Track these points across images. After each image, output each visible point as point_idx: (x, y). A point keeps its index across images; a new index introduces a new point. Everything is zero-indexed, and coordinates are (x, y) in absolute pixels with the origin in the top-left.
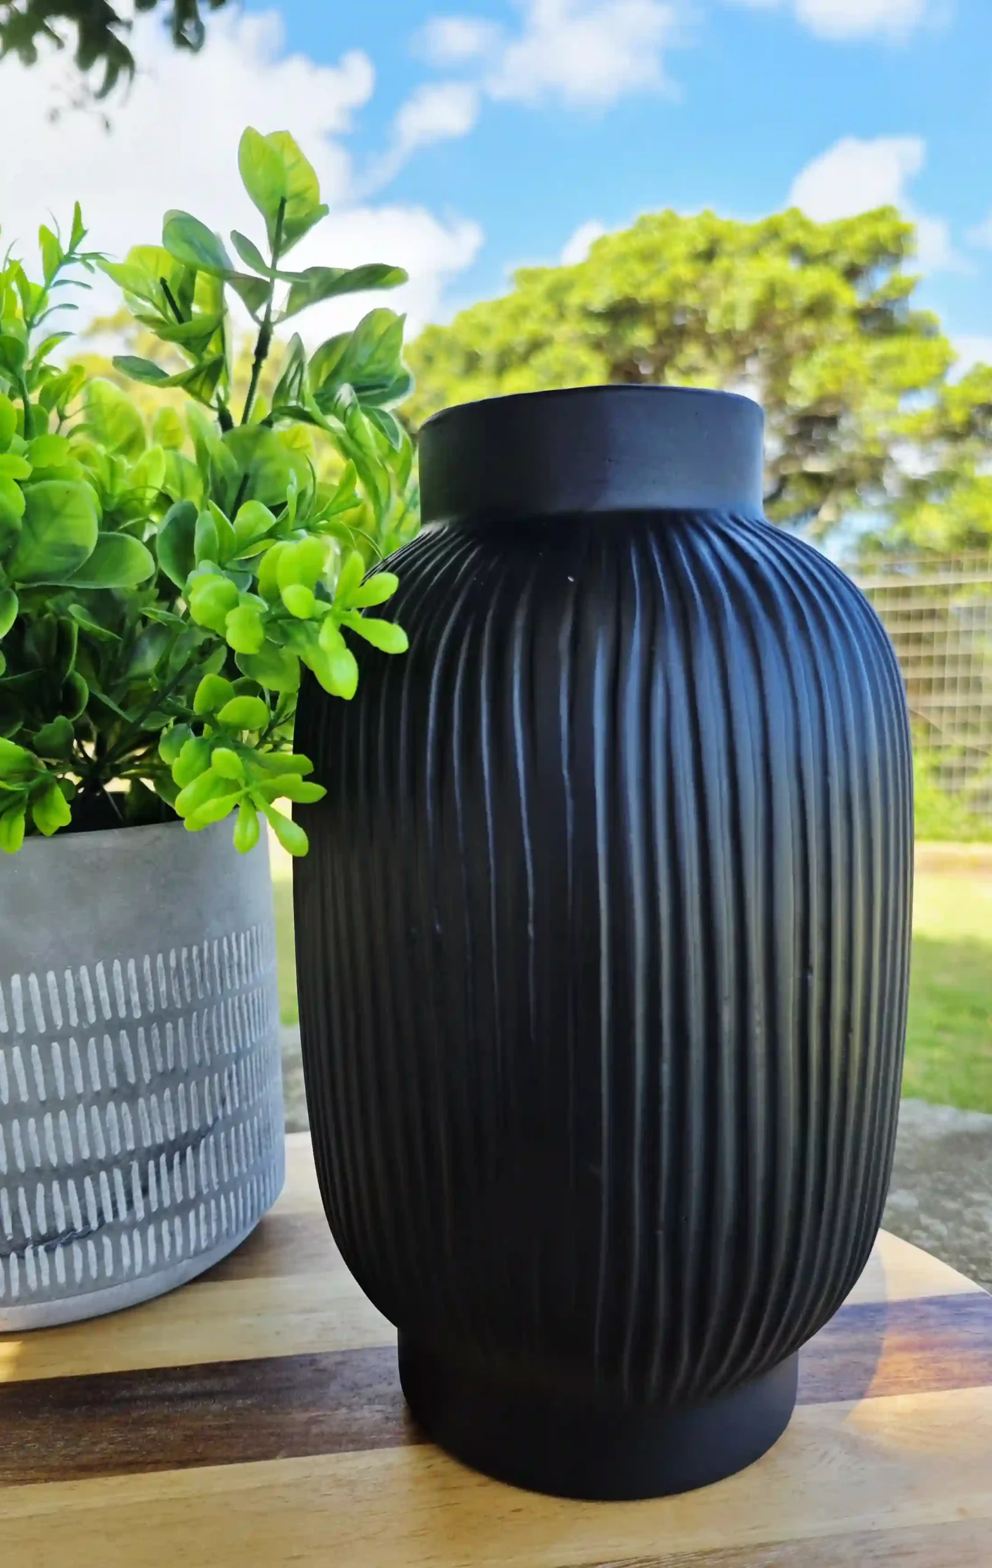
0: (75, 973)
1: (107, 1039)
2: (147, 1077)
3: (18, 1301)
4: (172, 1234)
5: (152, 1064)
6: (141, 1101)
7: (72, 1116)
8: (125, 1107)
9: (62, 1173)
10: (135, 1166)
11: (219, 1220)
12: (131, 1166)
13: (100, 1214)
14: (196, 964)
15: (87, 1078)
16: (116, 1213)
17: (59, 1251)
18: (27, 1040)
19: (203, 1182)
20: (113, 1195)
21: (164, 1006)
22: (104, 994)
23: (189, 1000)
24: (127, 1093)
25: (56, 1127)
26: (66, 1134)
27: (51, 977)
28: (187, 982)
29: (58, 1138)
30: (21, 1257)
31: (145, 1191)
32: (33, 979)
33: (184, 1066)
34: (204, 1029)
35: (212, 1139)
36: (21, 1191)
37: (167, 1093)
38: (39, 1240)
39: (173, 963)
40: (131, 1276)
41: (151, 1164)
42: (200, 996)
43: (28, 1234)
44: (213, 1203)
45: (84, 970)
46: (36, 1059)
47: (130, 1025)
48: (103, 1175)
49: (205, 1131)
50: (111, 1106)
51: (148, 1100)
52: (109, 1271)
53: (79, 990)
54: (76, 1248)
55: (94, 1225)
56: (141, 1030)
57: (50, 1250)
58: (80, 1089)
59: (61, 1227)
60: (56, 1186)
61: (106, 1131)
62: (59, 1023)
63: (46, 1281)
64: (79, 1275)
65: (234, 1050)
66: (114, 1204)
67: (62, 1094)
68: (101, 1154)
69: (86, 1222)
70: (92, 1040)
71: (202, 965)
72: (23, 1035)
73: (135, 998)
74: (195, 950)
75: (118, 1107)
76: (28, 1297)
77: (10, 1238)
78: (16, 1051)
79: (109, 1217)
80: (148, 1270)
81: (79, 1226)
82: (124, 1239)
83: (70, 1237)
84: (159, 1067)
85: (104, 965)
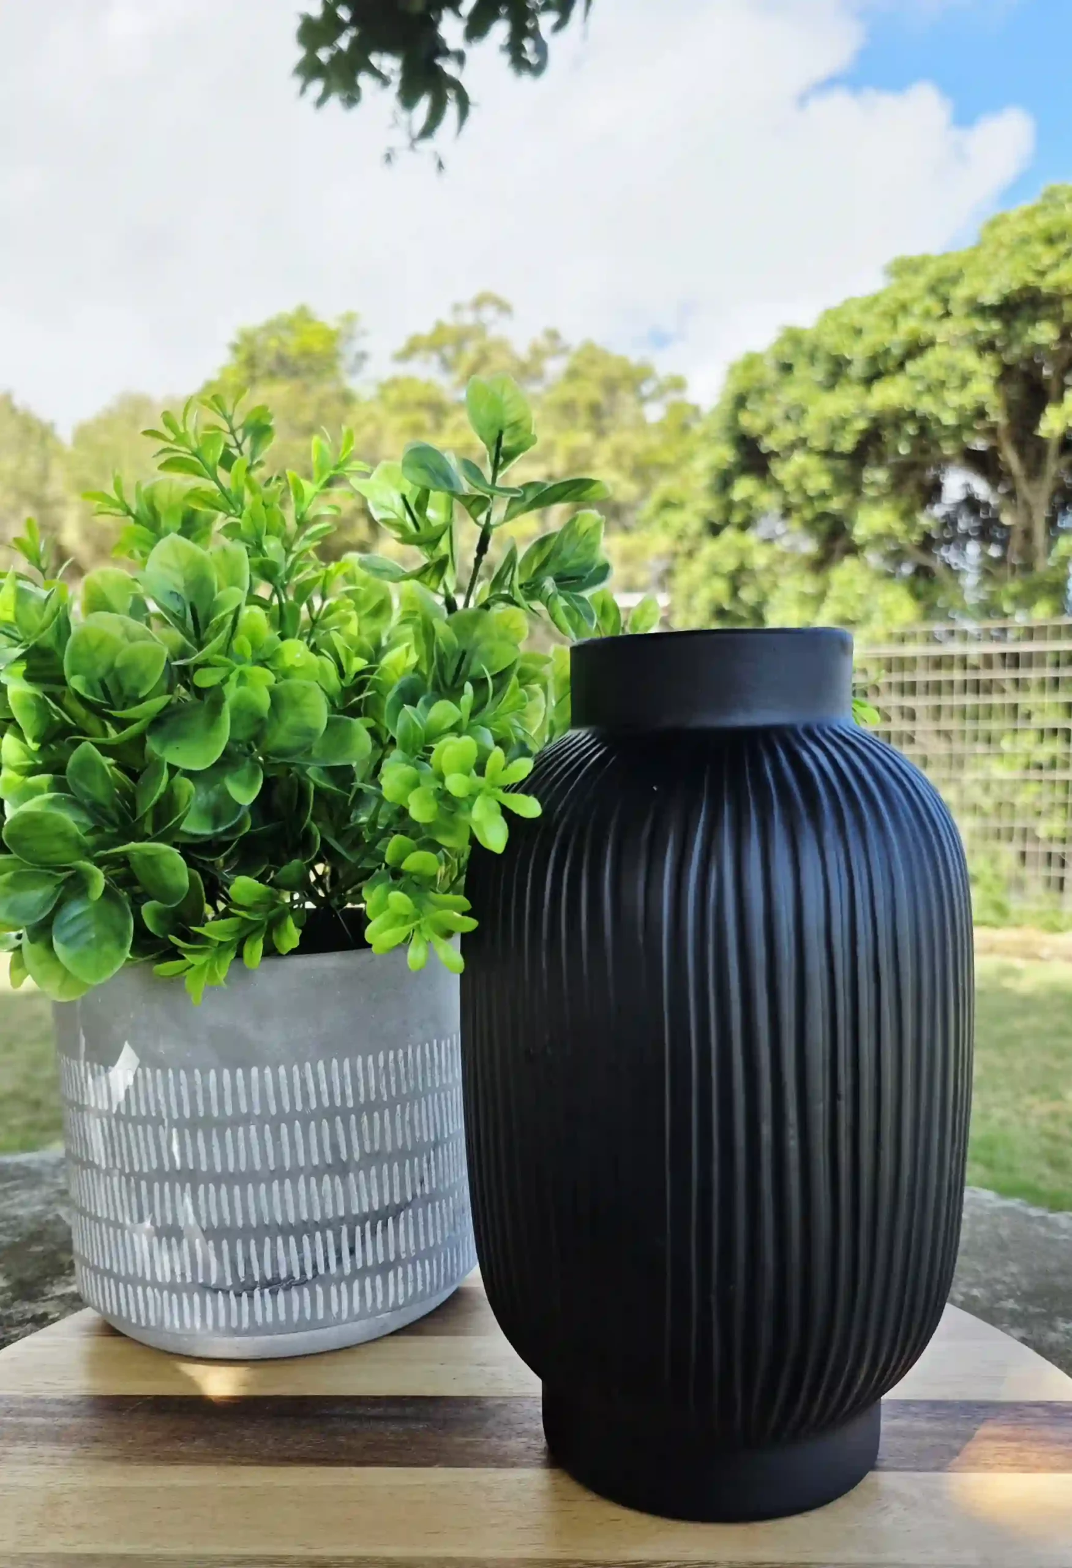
0: (302, 1069)
1: (325, 1123)
2: (357, 1156)
3: (247, 1333)
4: (373, 1288)
5: (362, 1146)
6: (351, 1176)
7: (295, 1184)
8: (337, 1179)
9: (286, 1230)
10: (345, 1229)
11: (415, 1280)
12: (341, 1229)
13: (315, 1267)
14: (402, 1065)
15: (307, 1152)
16: (327, 1267)
17: (281, 1296)
18: (262, 1120)
19: (403, 1248)
20: (326, 1251)
21: (373, 1097)
22: (324, 1087)
23: (394, 1093)
24: (340, 1169)
25: (282, 1192)
26: (289, 1197)
27: (282, 1070)
28: (393, 1079)
29: (283, 1202)
30: (251, 1297)
31: (352, 1251)
32: (268, 1071)
33: (389, 1149)
34: (407, 1118)
35: (410, 1212)
36: (253, 1242)
37: (373, 1171)
38: (266, 1284)
39: (381, 1063)
40: (338, 1321)
41: (358, 1229)
42: (404, 1091)
43: (257, 1278)
44: (410, 1267)
45: (308, 1065)
46: (268, 1135)
47: (345, 1113)
48: (318, 1235)
49: (404, 1206)
50: (326, 1178)
51: (357, 1176)
52: (321, 1315)
53: (304, 1082)
54: (294, 1293)
55: (310, 1275)
56: (353, 1117)
57: (274, 1293)
58: (302, 1163)
59: (283, 1275)
60: (280, 1241)
61: (322, 1198)
62: (287, 1108)
63: (270, 1318)
64: (296, 1316)
65: (432, 1138)
66: (326, 1260)
67: (287, 1164)
68: (317, 1217)
69: (303, 1272)
70: (313, 1124)
71: (406, 1065)
72: (258, 1117)
73: (349, 1091)
74: (401, 1053)
75: (332, 1180)
76: (255, 1330)
77: (242, 1280)
78: (253, 1128)
79: (321, 1270)
80: (353, 1318)
81: (297, 1275)
82: (333, 1290)
83: (289, 1284)
84: (367, 1149)
85: (325, 1063)
